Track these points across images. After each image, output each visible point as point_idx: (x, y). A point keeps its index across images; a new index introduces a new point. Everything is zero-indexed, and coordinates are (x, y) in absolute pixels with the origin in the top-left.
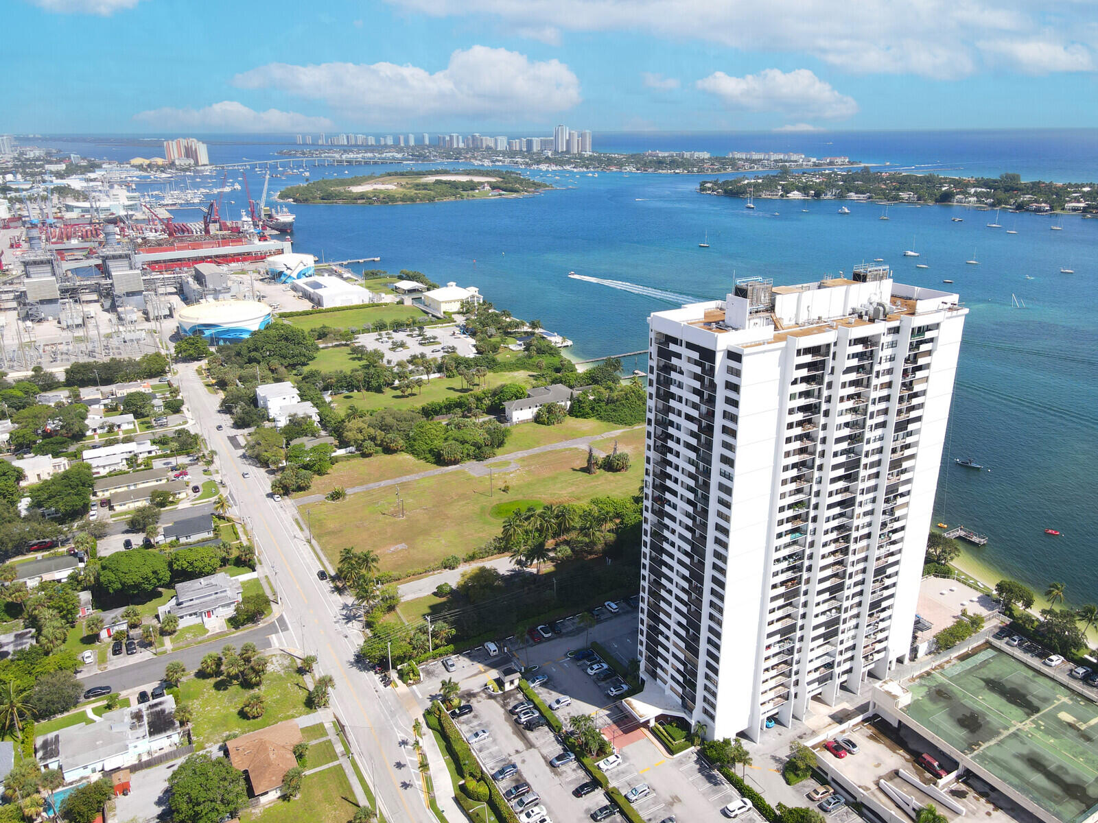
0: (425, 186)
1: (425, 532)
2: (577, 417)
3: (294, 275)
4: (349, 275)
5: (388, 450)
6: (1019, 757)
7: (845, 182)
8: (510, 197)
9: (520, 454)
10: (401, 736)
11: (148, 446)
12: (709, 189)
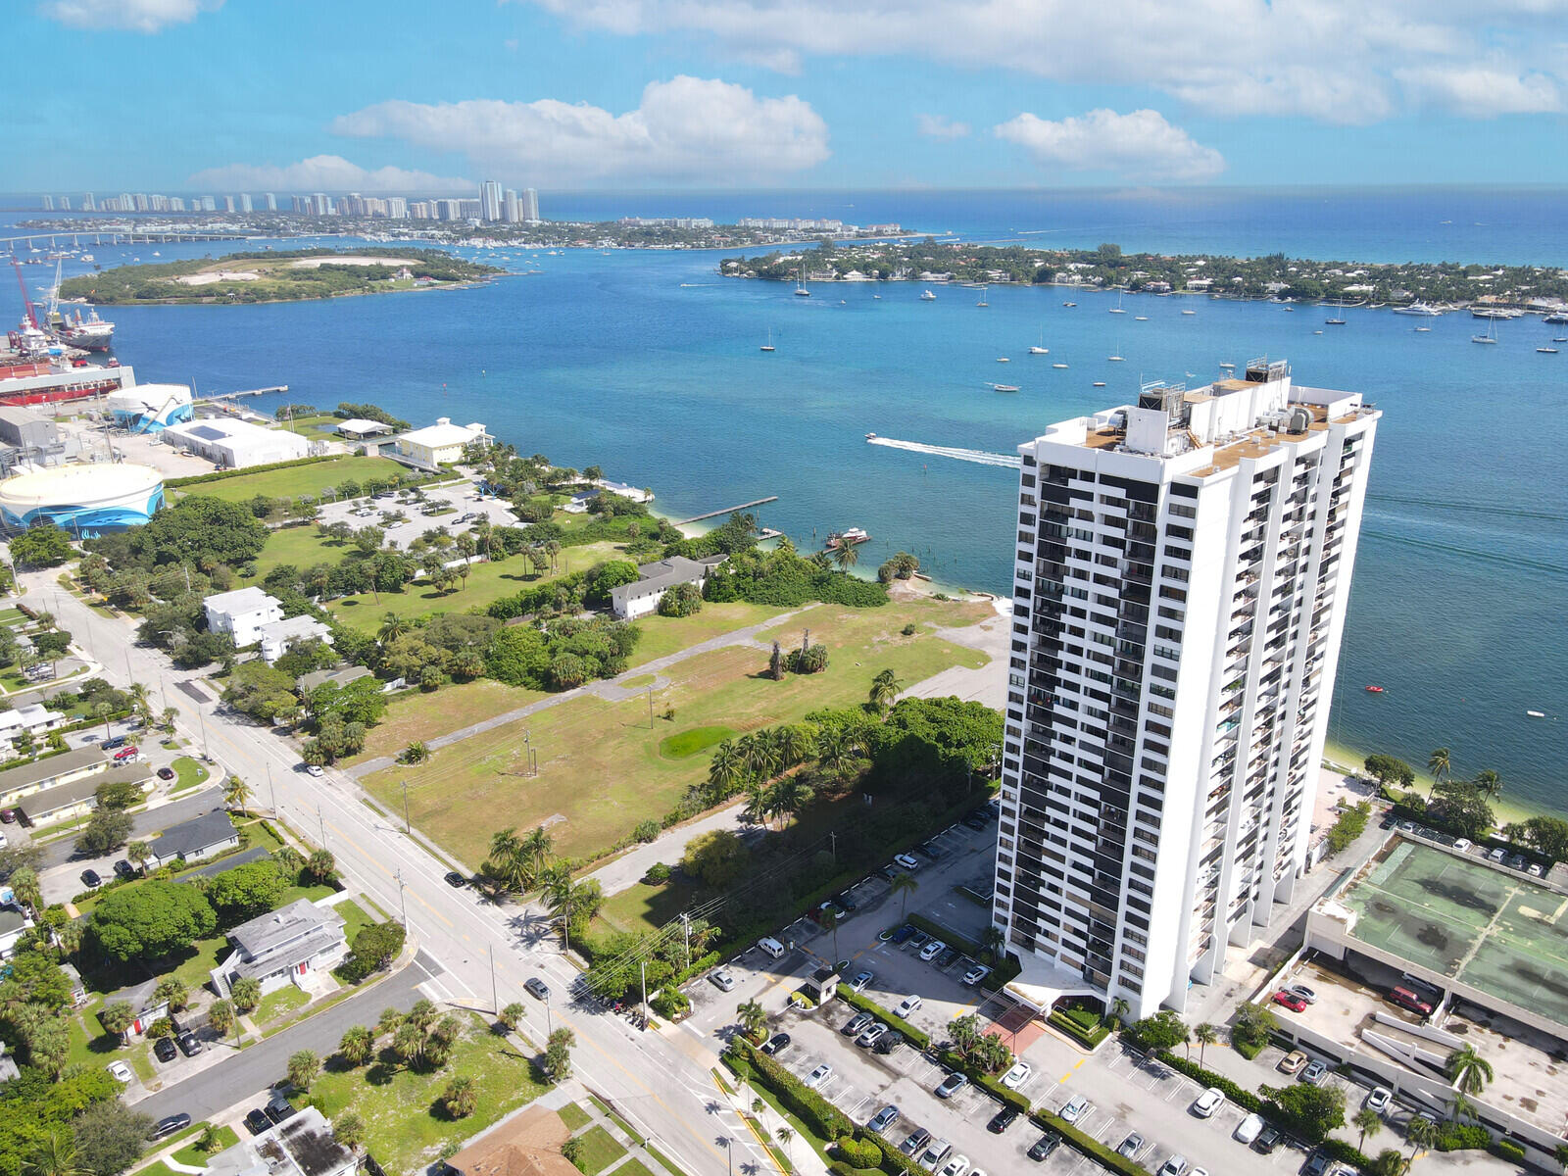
0: (308, 274)
1: (581, 793)
2: (716, 601)
3: (162, 419)
4: (251, 415)
5: (461, 677)
6: (1506, 969)
7: (910, 258)
8: (447, 287)
9: (663, 663)
10: (704, 1099)
11: (41, 715)
12: (736, 269)
